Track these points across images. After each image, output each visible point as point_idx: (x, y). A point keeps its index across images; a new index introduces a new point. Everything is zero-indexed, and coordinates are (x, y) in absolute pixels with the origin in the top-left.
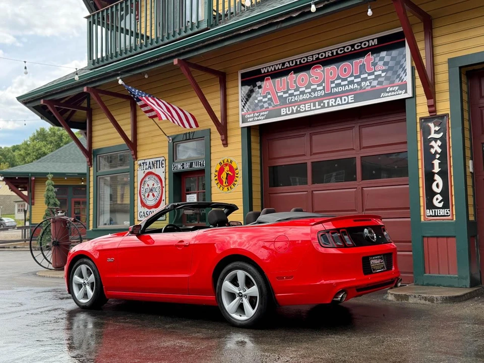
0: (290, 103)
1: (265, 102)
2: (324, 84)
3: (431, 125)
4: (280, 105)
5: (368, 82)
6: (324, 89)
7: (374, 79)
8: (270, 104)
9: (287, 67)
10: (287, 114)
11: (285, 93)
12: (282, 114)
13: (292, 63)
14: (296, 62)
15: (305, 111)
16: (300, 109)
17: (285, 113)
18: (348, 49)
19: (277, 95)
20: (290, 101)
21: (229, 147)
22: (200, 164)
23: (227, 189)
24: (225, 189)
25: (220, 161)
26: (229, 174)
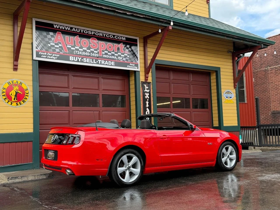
1: (57, 48)
2: (98, 50)
3: (145, 86)
4: (69, 54)
5: (121, 57)
6: (98, 53)
7: (124, 57)
8: (61, 51)
9: (74, 31)
10: (73, 61)
11: (72, 47)
12: (70, 60)
13: (78, 30)
14: (81, 31)
15: (86, 62)
16: (83, 60)
17: (73, 60)
18: (111, 36)
19: (67, 46)
20: (76, 53)
21: (19, 71)
23: (16, 104)
24: (14, 104)
25: (8, 81)
26: (19, 92)
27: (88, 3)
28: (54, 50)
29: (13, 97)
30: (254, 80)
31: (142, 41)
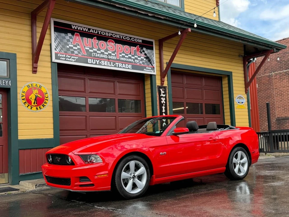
0: (94, 57)
1: (75, 50)
2: (115, 53)
3: (161, 90)
4: (87, 56)
5: (138, 60)
6: (116, 56)
7: (141, 60)
8: (79, 53)
9: (92, 32)
10: (92, 64)
11: (90, 49)
12: (89, 62)
13: (96, 32)
14: (98, 32)
15: (104, 65)
16: (101, 63)
17: (91, 62)
18: (128, 38)
19: (85, 48)
20: (94, 55)
21: (38, 74)
22: (3, 82)
23: (36, 108)
24: (34, 108)
25: (27, 84)
26: (38, 96)
27: (112, 4)
28: (73, 52)
29: (33, 101)
30: (257, 86)
31: (158, 43)
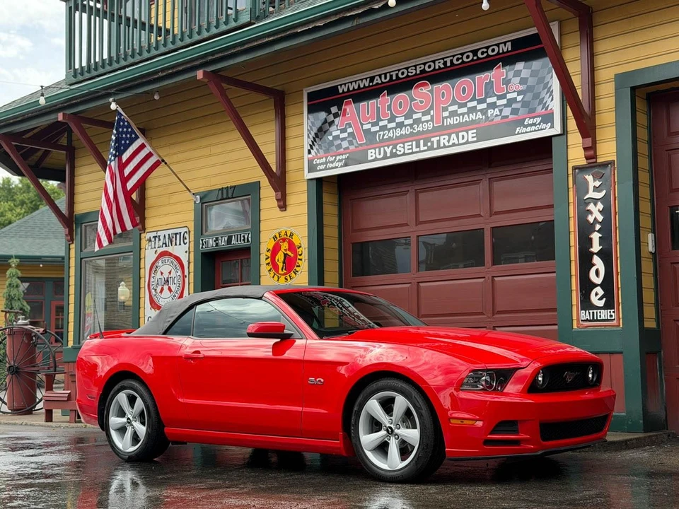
0: (381, 141)
1: (343, 139)
2: (432, 112)
4: (367, 145)
5: (497, 109)
6: (432, 120)
7: (505, 106)
8: (351, 143)
9: (377, 84)
10: (376, 159)
11: (374, 124)
12: (370, 158)
13: (386, 78)
14: (391, 76)
15: (404, 154)
16: (397, 150)
17: (374, 157)
18: (468, 57)
19: (362, 128)
20: (381, 138)
22: (242, 238)
23: (285, 278)
24: (283, 279)
25: (274, 235)
26: (288, 255)
28: (339, 146)
29: (281, 265)
